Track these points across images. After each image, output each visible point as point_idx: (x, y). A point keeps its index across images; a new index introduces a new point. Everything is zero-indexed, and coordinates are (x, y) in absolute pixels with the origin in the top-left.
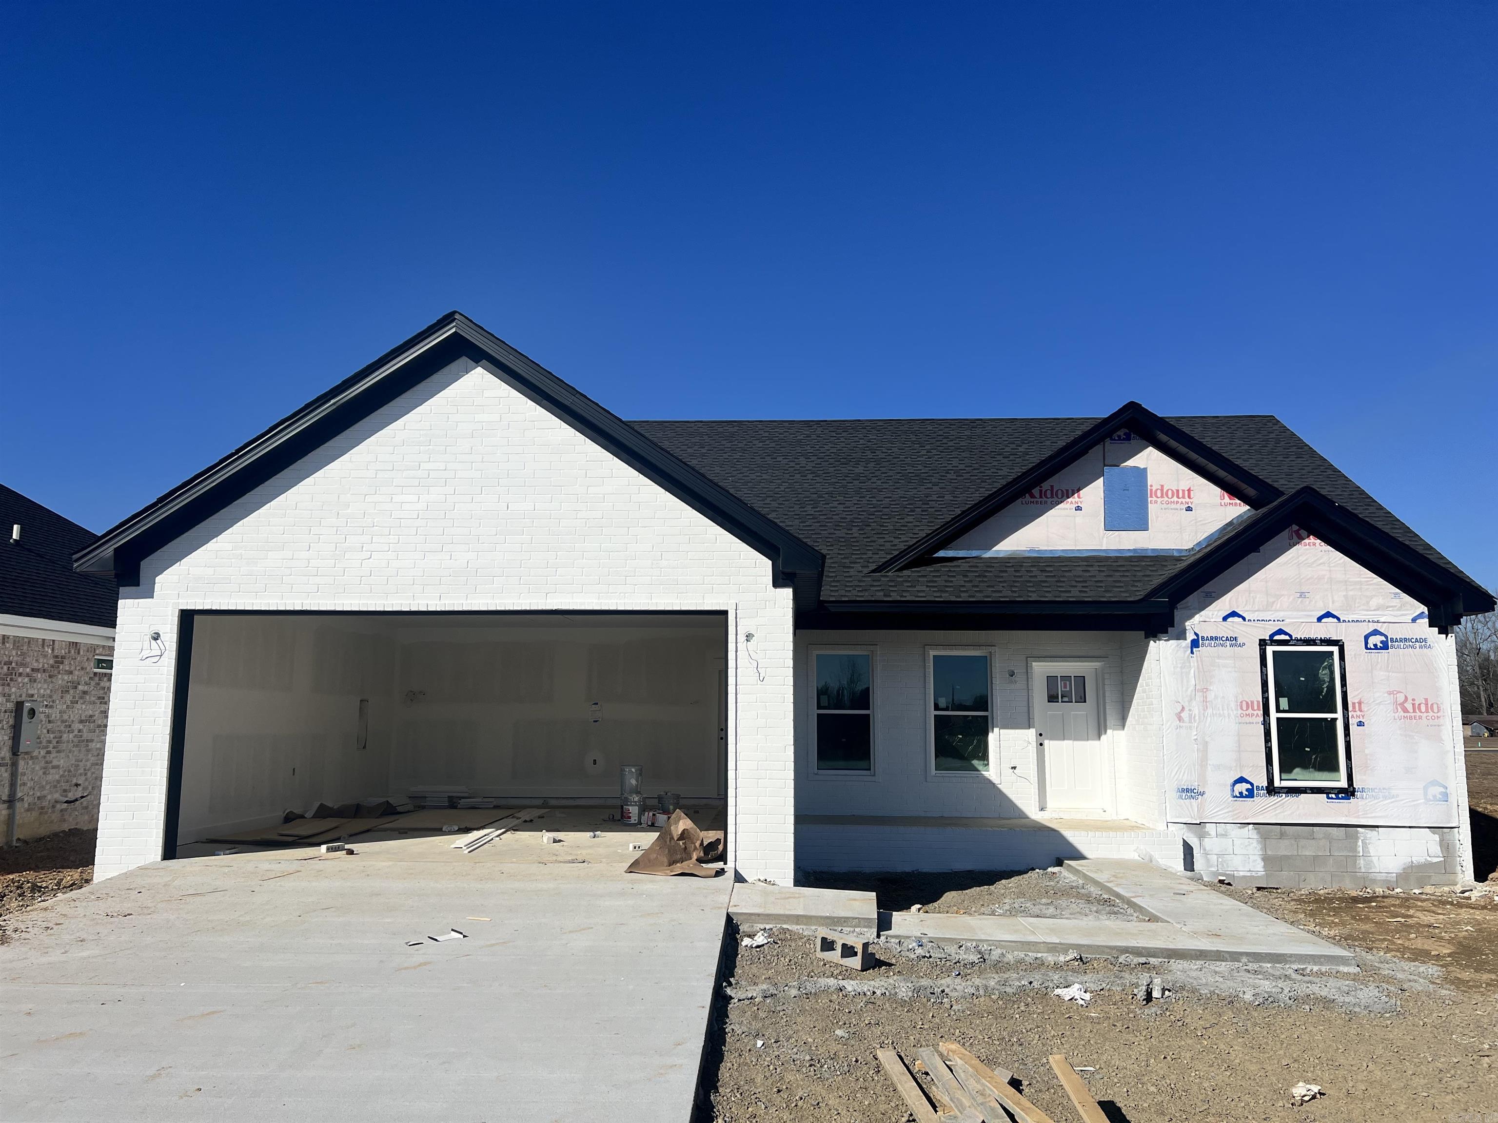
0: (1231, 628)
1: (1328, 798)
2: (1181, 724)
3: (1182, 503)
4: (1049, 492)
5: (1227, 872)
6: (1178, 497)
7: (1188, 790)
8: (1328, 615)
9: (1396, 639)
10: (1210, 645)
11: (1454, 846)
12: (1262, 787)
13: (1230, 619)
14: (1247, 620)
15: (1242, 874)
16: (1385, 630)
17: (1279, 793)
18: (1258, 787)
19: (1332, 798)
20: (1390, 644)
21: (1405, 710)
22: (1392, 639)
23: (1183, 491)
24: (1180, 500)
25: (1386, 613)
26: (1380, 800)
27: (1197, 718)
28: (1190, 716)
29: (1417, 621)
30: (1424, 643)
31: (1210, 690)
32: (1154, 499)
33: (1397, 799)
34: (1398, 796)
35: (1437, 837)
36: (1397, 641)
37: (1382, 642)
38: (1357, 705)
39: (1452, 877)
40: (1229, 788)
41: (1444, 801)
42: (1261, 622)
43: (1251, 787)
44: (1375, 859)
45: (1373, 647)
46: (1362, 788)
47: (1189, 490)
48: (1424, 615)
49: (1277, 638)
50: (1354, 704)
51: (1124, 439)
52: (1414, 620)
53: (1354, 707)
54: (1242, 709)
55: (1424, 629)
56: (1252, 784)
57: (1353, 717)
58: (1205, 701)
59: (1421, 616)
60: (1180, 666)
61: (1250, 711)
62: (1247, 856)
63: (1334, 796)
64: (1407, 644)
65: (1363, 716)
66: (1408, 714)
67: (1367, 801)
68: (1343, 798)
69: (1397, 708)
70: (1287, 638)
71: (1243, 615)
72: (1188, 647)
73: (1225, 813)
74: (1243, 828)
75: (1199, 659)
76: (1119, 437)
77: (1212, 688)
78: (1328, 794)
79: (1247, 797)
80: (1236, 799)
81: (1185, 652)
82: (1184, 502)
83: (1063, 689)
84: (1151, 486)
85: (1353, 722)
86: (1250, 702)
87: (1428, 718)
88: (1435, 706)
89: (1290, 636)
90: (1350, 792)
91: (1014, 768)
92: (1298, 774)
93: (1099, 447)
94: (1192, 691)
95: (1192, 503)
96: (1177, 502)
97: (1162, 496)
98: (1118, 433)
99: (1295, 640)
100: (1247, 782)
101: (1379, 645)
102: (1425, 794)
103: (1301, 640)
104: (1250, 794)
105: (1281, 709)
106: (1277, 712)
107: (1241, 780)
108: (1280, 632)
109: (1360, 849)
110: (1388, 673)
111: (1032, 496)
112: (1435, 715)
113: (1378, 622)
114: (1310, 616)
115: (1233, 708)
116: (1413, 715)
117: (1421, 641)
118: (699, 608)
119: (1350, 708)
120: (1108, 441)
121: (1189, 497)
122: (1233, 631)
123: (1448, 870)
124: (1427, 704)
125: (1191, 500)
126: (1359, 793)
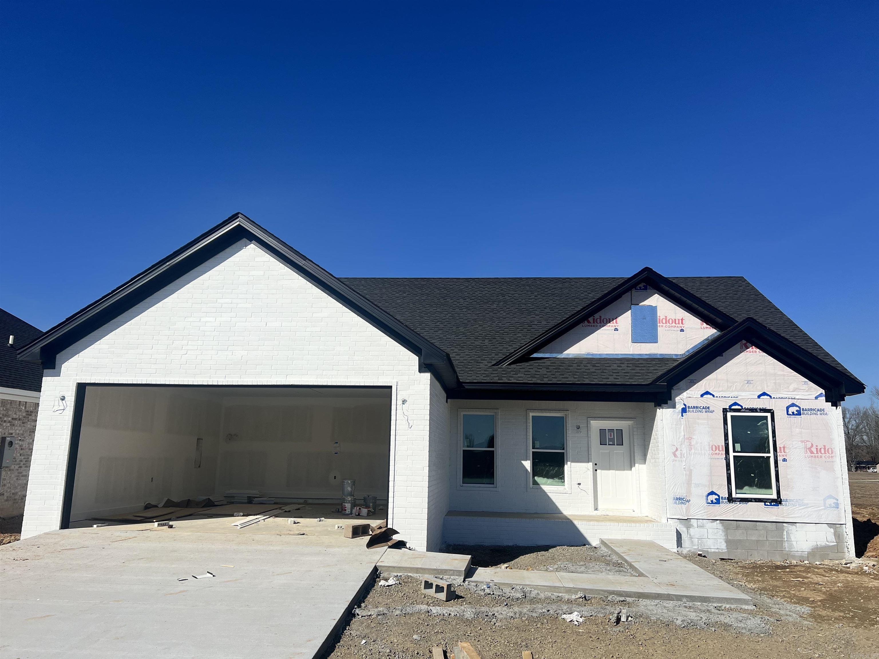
0: (706, 401)
1: (765, 505)
2: (676, 459)
3: (678, 327)
4: (598, 320)
5: (704, 549)
6: (675, 323)
7: (680, 499)
8: (764, 394)
9: (806, 409)
10: (693, 411)
11: (843, 535)
12: (725, 497)
13: (705, 396)
14: (715, 397)
15: (713, 550)
16: (799, 404)
17: (735, 501)
18: (722, 498)
19: (768, 505)
20: (802, 412)
21: (812, 452)
22: (803, 409)
23: (679, 320)
24: (677, 325)
25: (800, 393)
26: (796, 507)
27: (685, 455)
28: (681, 454)
29: (818, 399)
30: (822, 412)
31: (693, 438)
32: (661, 324)
33: (807, 506)
34: (807, 504)
35: (832, 530)
36: (806, 410)
37: (797, 411)
38: (782, 449)
39: (841, 555)
40: (705, 498)
41: (836, 508)
42: (724, 398)
43: (718, 498)
44: (794, 543)
45: (791, 414)
46: (786, 499)
47: (682, 320)
48: (823, 395)
49: (733, 407)
50: (780, 448)
51: (643, 289)
52: (816, 398)
53: (780, 450)
54: (712, 450)
55: (823, 403)
56: (719, 496)
57: (780, 455)
58: (690, 445)
59: (820, 395)
60: (675, 423)
61: (717, 451)
62: (716, 540)
63: (768, 504)
64: (812, 412)
65: (786, 456)
66: (814, 455)
67: (789, 507)
68: (774, 505)
69: (807, 451)
70: (740, 407)
71: (713, 394)
72: (680, 412)
73: (703, 513)
74: (714, 522)
75: (686, 419)
76: (640, 288)
77: (694, 437)
78: (765, 502)
79: (715, 503)
80: (709, 504)
81: (678, 415)
82: (679, 327)
83: (609, 437)
84: (659, 317)
85: (780, 459)
86: (717, 446)
87: (826, 457)
88: (830, 450)
89: (742, 406)
90: (779, 501)
91: (579, 484)
92: (747, 490)
93: (629, 294)
94: (682, 439)
95: (683, 327)
96: (675, 326)
97: (666, 323)
98: (640, 286)
99: (744, 409)
100: (716, 494)
101: (795, 412)
102: (825, 503)
103: (748, 409)
104: (718, 502)
105: (736, 450)
106: (734, 452)
107: (712, 493)
108: (735, 404)
109: (786, 536)
110: (801, 430)
111: (589, 322)
112: (830, 455)
113: (794, 399)
114: (754, 394)
115: (707, 450)
116: (816, 455)
117: (821, 410)
118: (375, 385)
119: (778, 451)
120: (634, 291)
121: (682, 323)
122: (707, 403)
123: (839, 551)
124: (825, 449)
125: (683, 325)
126: (784, 502)
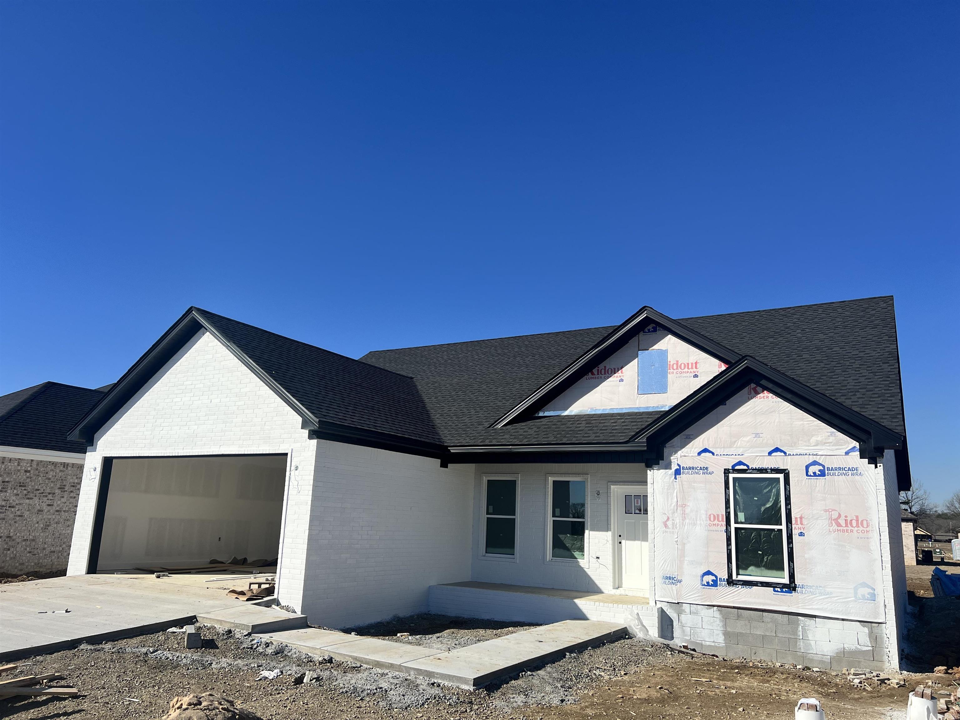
0: (704, 461)
1: (775, 591)
2: (667, 530)
3: (691, 372)
4: (603, 371)
5: (697, 641)
6: (688, 368)
7: (670, 578)
8: (777, 450)
9: (832, 468)
10: (688, 473)
11: (882, 638)
12: (724, 579)
13: (703, 454)
14: (715, 455)
15: (708, 643)
16: (822, 462)
17: (737, 584)
18: (720, 579)
19: (778, 591)
20: (826, 472)
21: (839, 525)
22: (828, 469)
23: (692, 364)
24: (689, 371)
25: (824, 448)
26: (816, 595)
27: (678, 525)
28: (673, 524)
29: (849, 454)
30: (855, 471)
31: (688, 506)
32: (672, 370)
33: (831, 596)
34: (831, 593)
35: (866, 630)
36: (832, 469)
37: (820, 471)
38: (799, 520)
39: (879, 664)
40: (699, 578)
41: (871, 600)
42: (726, 456)
43: (715, 579)
44: (813, 643)
45: (812, 475)
46: (802, 585)
47: (696, 363)
48: (856, 449)
49: (737, 468)
50: (796, 518)
51: (652, 331)
52: (847, 453)
53: (796, 521)
54: (710, 520)
55: (855, 461)
56: (716, 577)
57: (795, 528)
58: (684, 513)
59: (853, 449)
60: (666, 487)
61: (716, 522)
62: (712, 631)
63: (779, 590)
64: (841, 472)
65: (804, 529)
66: (841, 528)
67: (806, 595)
68: (786, 592)
69: (832, 523)
70: (745, 468)
71: (713, 451)
72: (672, 475)
73: (697, 597)
74: (710, 609)
75: (680, 483)
76: (649, 330)
77: (689, 504)
78: (774, 587)
79: (712, 585)
80: (704, 587)
81: (670, 478)
82: (692, 372)
83: (636, 505)
84: (670, 362)
85: (795, 532)
86: (716, 516)
87: (858, 531)
89: (748, 466)
90: (792, 587)
91: (598, 558)
92: (752, 570)
94: (675, 505)
95: (697, 372)
96: (688, 372)
97: (677, 369)
98: (648, 328)
99: (751, 469)
100: (713, 574)
101: (818, 473)
103: (756, 469)
104: (715, 584)
105: (739, 521)
106: (735, 523)
107: (708, 573)
108: (740, 463)
109: (801, 633)
110: (824, 495)
112: (865, 529)
113: (816, 455)
114: (763, 451)
115: (704, 519)
116: (845, 528)
117: (853, 469)
119: (793, 522)
120: (641, 334)
121: (696, 368)
122: (705, 463)
123: (875, 658)
124: (857, 521)
125: (697, 370)
126: (799, 589)
